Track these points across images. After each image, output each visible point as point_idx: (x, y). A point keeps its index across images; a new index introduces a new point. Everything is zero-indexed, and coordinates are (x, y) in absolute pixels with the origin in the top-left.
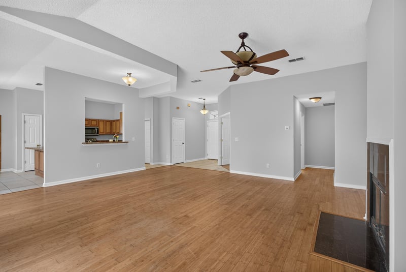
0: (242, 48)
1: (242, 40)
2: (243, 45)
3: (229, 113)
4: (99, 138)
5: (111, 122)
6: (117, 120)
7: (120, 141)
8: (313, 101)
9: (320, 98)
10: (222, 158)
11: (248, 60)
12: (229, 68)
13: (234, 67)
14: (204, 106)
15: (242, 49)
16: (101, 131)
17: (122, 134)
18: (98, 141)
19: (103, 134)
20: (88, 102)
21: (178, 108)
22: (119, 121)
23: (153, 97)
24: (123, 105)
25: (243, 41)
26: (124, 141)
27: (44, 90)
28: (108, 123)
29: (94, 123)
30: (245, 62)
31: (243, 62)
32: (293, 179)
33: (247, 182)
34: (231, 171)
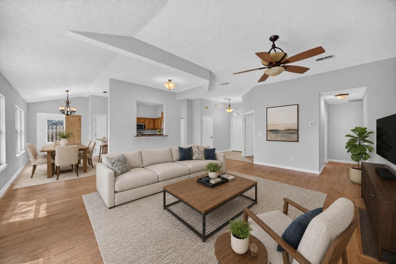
0: (273, 49)
1: (272, 43)
2: (274, 47)
3: (253, 111)
4: (145, 133)
5: (154, 120)
6: (159, 119)
7: (162, 135)
8: (339, 97)
9: (347, 94)
10: (245, 150)
11: (279, 60)
12: (260, 69)
13: (265, 68)
14: (230, 106)
15: (273, 51)
16: (147, 126)
17: (163, 129)
18: (144, 135)
19: (148, 129)
20: (139, 104)
21: (207, 108)
22: (161, 119)
23: (187, 99)
24: (164, 106)
25: (274, 43)
26: (164, 135)
27: (109, 97)
28: (152, 121)
29: (142, 120)
30: (276, 62)
31: (274, 63)
32: (318, 173)
33: (272, 173)
34: (255, 162)
